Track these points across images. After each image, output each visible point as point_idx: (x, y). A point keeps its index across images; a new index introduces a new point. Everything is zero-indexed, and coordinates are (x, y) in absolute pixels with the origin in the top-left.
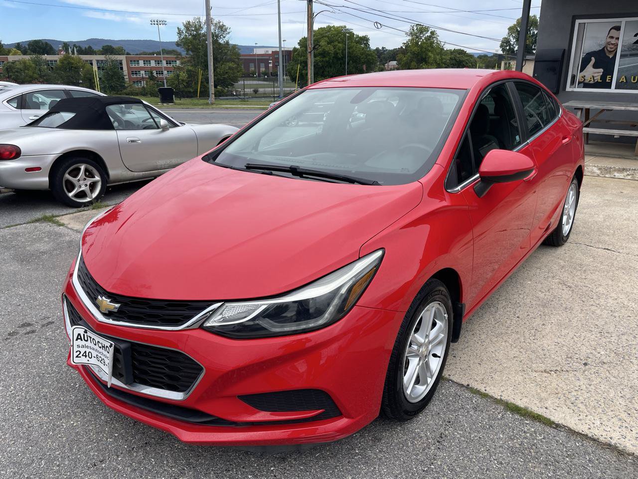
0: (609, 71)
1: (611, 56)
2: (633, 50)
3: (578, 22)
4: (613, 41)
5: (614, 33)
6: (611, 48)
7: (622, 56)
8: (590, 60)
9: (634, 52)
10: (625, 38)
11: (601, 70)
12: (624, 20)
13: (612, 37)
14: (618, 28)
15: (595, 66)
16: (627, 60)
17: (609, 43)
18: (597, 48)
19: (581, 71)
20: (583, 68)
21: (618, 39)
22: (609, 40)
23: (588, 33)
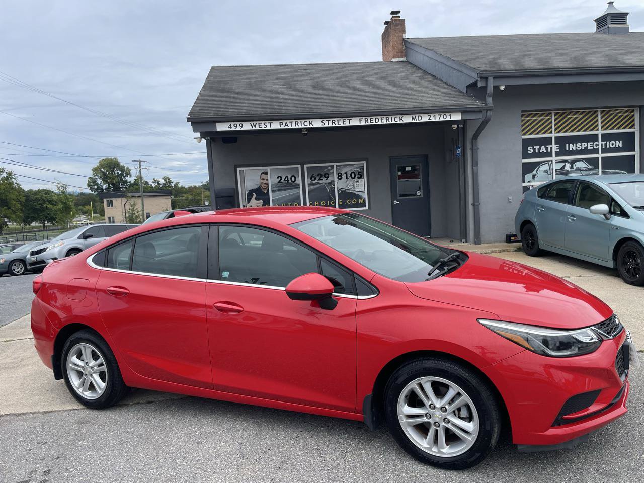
0: (266, 202)
1: (266, 192)
2: (279, 186)
3: (238, 169)
4: (265, 181)
5: (264, 176)
6: (265, 186)
7: (273, 191)
8: (253, 195)
9: (279, 188)
10: (272, 180)
11: (261, 201)
12: (268, 168)
13: (263, 179)
14: (266, 173)
15: (256, 199)
16: (276, 193)
17: (262, 183)
18: (256, 187)
19: (248, 203)
20: (249, 201)
21: (267, 180)
22: (262, 181)
23: (247, 177)
